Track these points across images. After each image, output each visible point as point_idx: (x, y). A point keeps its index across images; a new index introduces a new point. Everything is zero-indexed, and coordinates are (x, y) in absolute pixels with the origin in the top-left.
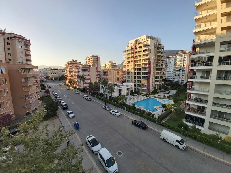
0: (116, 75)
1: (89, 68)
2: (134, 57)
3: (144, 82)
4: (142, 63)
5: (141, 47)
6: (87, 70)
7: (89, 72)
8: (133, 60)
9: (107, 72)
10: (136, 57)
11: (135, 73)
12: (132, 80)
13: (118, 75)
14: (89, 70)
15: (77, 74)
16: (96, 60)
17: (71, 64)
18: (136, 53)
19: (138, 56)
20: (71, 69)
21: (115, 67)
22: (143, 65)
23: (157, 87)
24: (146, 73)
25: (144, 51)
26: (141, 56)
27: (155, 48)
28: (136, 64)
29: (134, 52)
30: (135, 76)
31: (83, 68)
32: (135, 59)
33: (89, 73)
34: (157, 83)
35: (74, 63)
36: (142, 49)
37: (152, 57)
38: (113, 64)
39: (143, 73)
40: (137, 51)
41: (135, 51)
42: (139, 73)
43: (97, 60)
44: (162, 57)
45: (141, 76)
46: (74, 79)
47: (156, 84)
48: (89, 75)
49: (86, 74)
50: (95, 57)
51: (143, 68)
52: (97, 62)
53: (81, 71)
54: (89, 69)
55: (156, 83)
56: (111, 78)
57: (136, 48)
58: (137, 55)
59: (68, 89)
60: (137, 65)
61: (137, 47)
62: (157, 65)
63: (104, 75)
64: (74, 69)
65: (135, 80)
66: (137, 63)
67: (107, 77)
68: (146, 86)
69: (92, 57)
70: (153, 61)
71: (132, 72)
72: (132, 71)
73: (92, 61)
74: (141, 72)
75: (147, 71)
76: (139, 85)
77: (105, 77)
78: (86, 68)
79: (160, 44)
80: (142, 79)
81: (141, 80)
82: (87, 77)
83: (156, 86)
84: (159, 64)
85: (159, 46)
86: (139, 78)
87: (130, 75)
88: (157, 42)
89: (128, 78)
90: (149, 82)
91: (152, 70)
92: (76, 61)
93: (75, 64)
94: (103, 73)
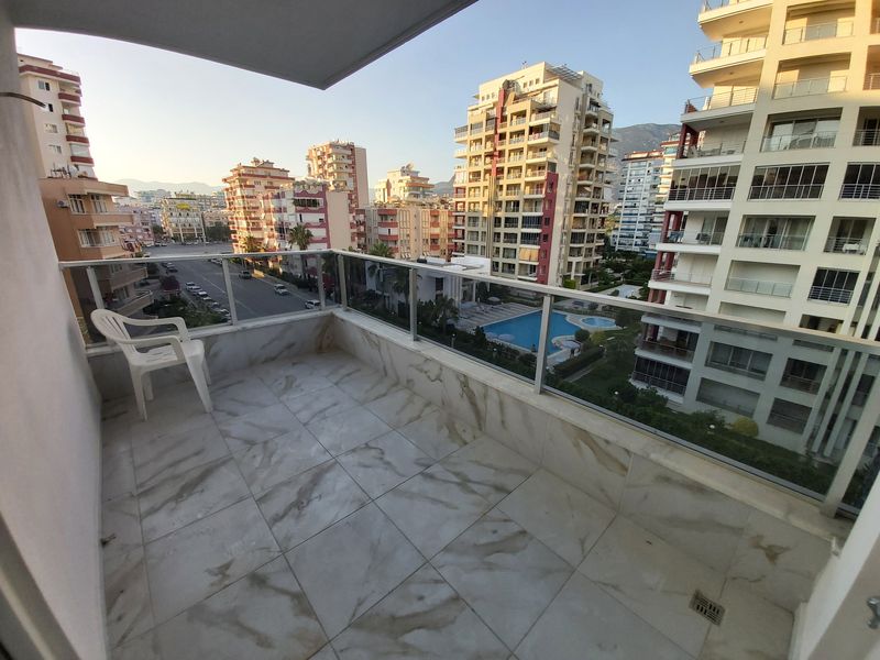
0: (428, 225)
1: (322, 194)
2: (497, 153)
3: (527, 253)
4: (522, 181)
5: (522, 114)
6: (315, 203)
7: (324, 210)
8: (489, 167)
9: (393, 213)
10: (501, 154)
11: (497, 221)
12: (483, 247)
13: (435, 224)
14: (322, 205)
15: (274, 218)
16: (350, 162)
17: (249, 175)
18: (502, 136)
19: (510, 151)
20: (251, 197)
21: (425, 196)
22: (528, 188)
23: (573, 274)
24: (537, 221)
25: (532, 130)
26: (521, 150)
27: (578, 121)
28: (501, 182)
29: (496, 133)
30: (497, 230)
31: (297, 195)
32: (498, 165)
33: (322, 216)
34: (575, 260)
35: (261, 172)
36: (525, 125)
37: (562, 156)
38: (417, 181)
39: (527, 221)
40: (508, 129)
41: (500, 131)
42: (510, 222)
43: (354, 163)
44: (601, 156)
45: (519, 230)
46: (266, 240)
47: (570, 264)
48: (324, 224)
49: (311, 218)
50: (345, 147)
51: (526, 200)
52: (351, 171)
53: (292, 209)
54: (320, 200)
55: (570, 259)
56: (408, 235)
57: (504, 119)
58: (507, 146)
59: (245, 278)
60: (505, 188)
61: (508, 113)
62: (581, 189)
63: (381, 224)
64: (264, 198)
65: (497, 245)
66: (504, 182)
67: (394, 231)
68: (533, 268)
69: (331, 151)
70: (564, 175)
71: (486, 215)
72: (487, 212)
73: (331, 165)
74: (520, 215)
75: (540, 214)
76: (510, 265)
77: (384, 231)
78: (312, 195)
79: (597, 105)
80: (522, 243)
81: (518, 245)
82: (318, 233)
83: (569, 269)
84: (589, 186)
85: (593, 112)
86: (511, 237)
87: (480, 228)
88: (584, 96)
89: (472, 239)
90: (545, 255)
91: (559, 208)
92: (267, 165)
93: (263, 176)
94: (378, 219)
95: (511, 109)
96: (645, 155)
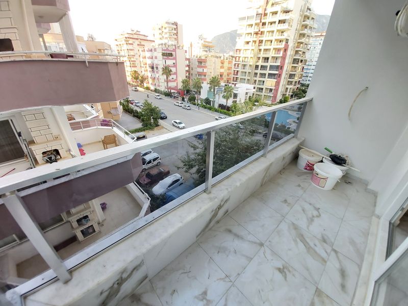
0: (219, 68)
1: (174, 50)
2: (260, 33)
3: (270, 83)
4: (271, 47)
5: (276, 13)
6: (171, 55)
7: (175, 59)
8: (255, 39)
9: (205, 61)
10: (262, 33)
11: (257, 67)
12: (248, 80)
13: (222, 67)
14: (174, 56)
15: (149, 62)
17: (131, 38)
18: (264, 24)
19: (267, 32)
20: (132, 50)
21: (210, 51)
22: (274, 51)
23: (288, 93)
24: (277, 68)
25: (280, 22)
26: (273, 32)
27: (300, 18)
28: (261, 48)
29: (261, 22)
30: (256, 71)
32: (261, 39)
33: (174, 61)
34: (289, 87)
35: (135, 36)
36: (276, 18)
37: (291, 35)
38: (207, 44)
39: (272, 67)
40: (268, 19)
41: (263, 21)
42: (263, 67)
44: (308, 36)
45: (267, 72)
46: (143, 73)
47: (287, 88)
48: (175, 65)
49: (170, 62)
51: (272, 57)
53: (160, 55)
54: (174, 53)
55: (287, 86)
56: (211, 73)
57: (265, 15)
58: (267, 28)
59: (136, 91)
60: (262, 50)
61: (268, 11)
62: (297, 52)
63: (198, 66)
64: (142, 51)
65: (255, 79)
66: (262, 48)
67: (205, 70)
68: (271, 90)
70: (291, 44)
71: (251, 64)
72: (252, 62)
74: (268, 64)
75: (279, 64)
76: (260, 88)
77: (200, 70)
78: (170, 51)
79: (310, 10)
80: (268, 78)
81: (266, 79)
83: (286, 91)
84: (300, 51)
85: (307, 14)
86: (263, 75)
87: (247, 70)
88: (305, 4)
89: (242, 75)
90: (278, 84)
91: (287, 61)
92: (138, 33)
93: (137, 39)
94: (197, 63)
95: (270, 9)
96: (320, 34)
